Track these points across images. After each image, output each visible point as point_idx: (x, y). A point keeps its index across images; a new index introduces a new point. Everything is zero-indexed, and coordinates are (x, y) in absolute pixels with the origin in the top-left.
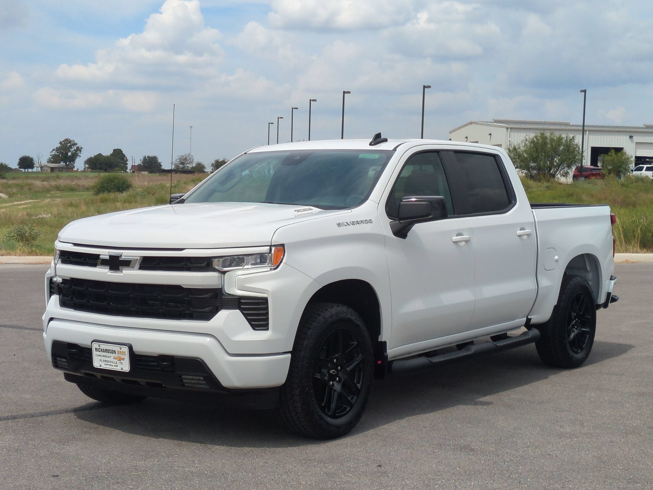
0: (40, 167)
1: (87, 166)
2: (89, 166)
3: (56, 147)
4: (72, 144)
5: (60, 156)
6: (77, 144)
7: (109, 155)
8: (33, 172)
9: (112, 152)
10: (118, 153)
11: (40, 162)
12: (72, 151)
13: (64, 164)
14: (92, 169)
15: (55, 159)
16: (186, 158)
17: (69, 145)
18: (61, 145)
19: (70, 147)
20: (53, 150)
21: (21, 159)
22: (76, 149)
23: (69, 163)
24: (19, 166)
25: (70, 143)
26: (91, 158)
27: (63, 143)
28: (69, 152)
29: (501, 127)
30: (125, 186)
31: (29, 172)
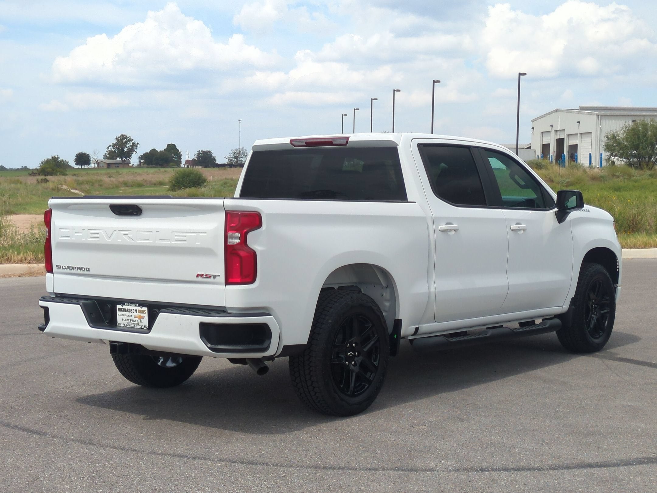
0: (97, 163)
1: (143, 162)
2: (145, 161)
3: (112, 143)
4: (128, 139)
5: (117, 152)
6: (133, 140)
7: (163, 150)
8: (89, 168)
9: (166, 147)
10: (172, 148)
11: (97, 159)
12: (128, 146)
13: (121, 159)
14: (148, 164)
15: (111, 155)
16: (240, 152)
17: (126, 141)
18: (117, 140)
19: (126, 142)
20: (109, 146)
21: (77, 156)
22: (132, 145)
23: (125, 159)
24: (75, 163)
25: (126, 139)
26: (147, 153)
27: (119, 139)
28: (125, 148)
29: (591, 114)
30: (200, 181)
31: (86, 168)
